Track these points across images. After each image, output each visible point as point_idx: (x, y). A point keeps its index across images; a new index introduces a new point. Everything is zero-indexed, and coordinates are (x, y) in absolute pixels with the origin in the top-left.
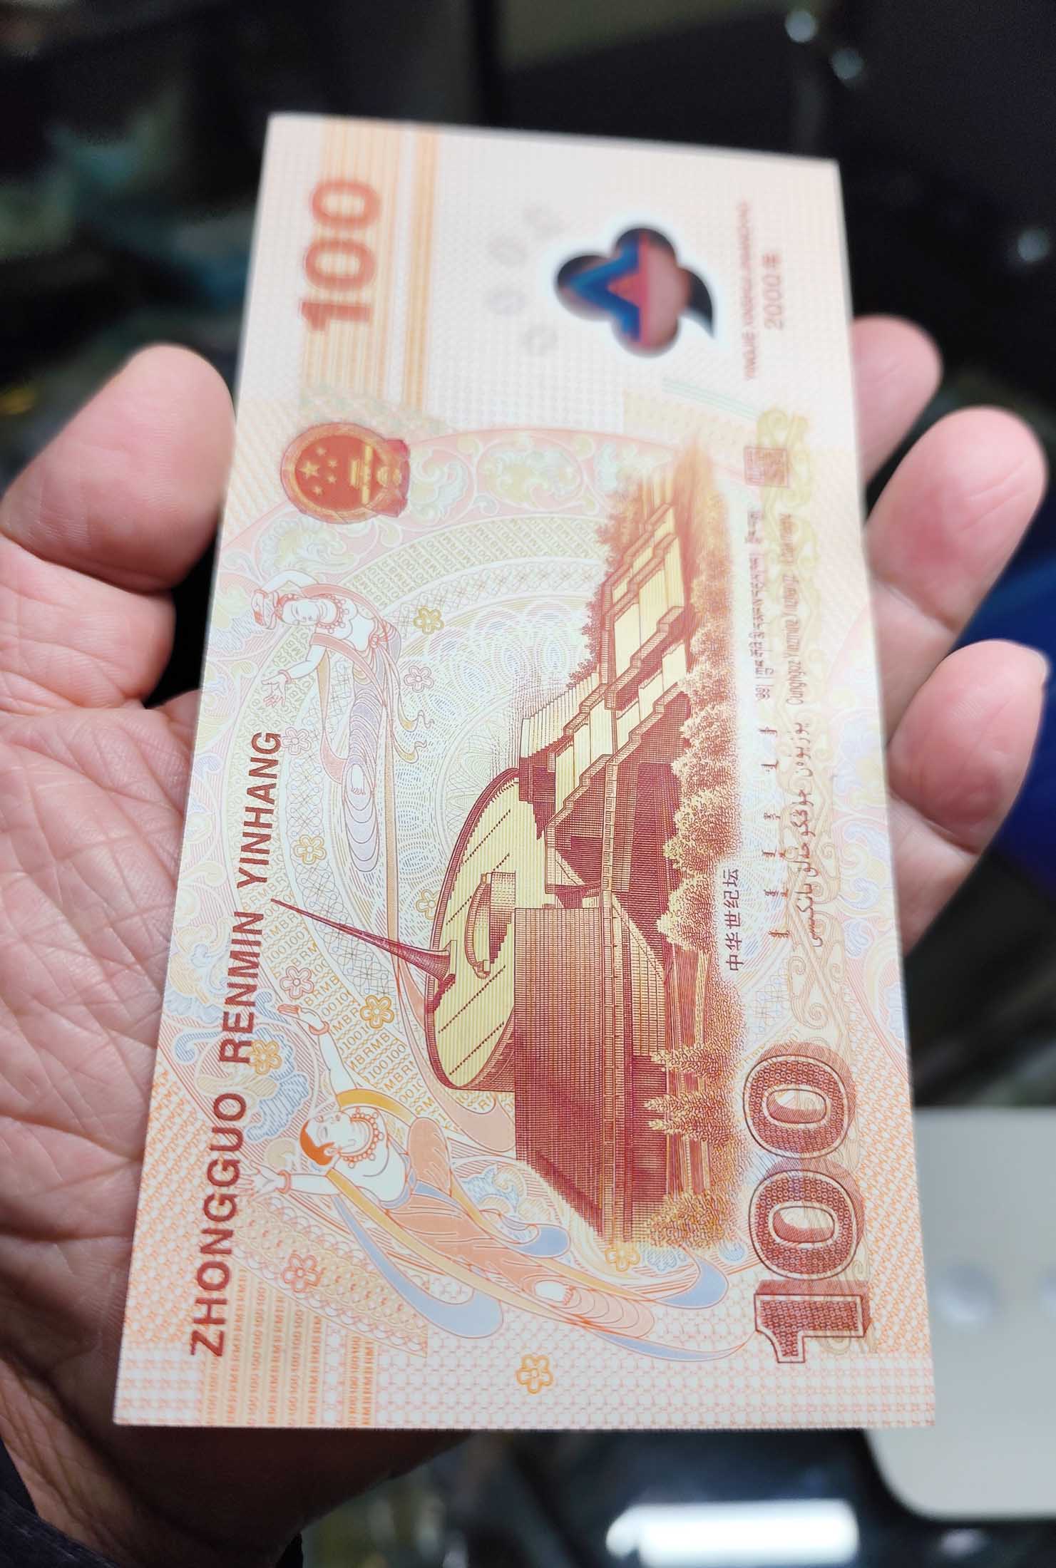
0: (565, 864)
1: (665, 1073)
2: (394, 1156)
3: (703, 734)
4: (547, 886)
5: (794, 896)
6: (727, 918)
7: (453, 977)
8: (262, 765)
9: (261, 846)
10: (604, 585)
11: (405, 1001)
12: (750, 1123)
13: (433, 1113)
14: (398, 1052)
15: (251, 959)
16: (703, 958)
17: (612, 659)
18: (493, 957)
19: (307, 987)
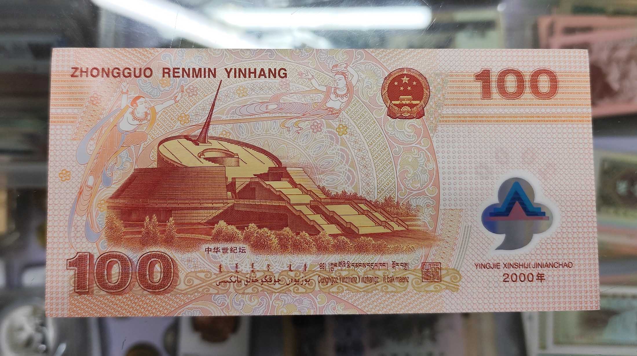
0: (244, 185)
1: (166, 222)
4: (235, 178)
6: (226, 248)
8: (274, 72)
11: (188, 128)
12: (148, 254)
15: (199, 75)
18: (206, 159)
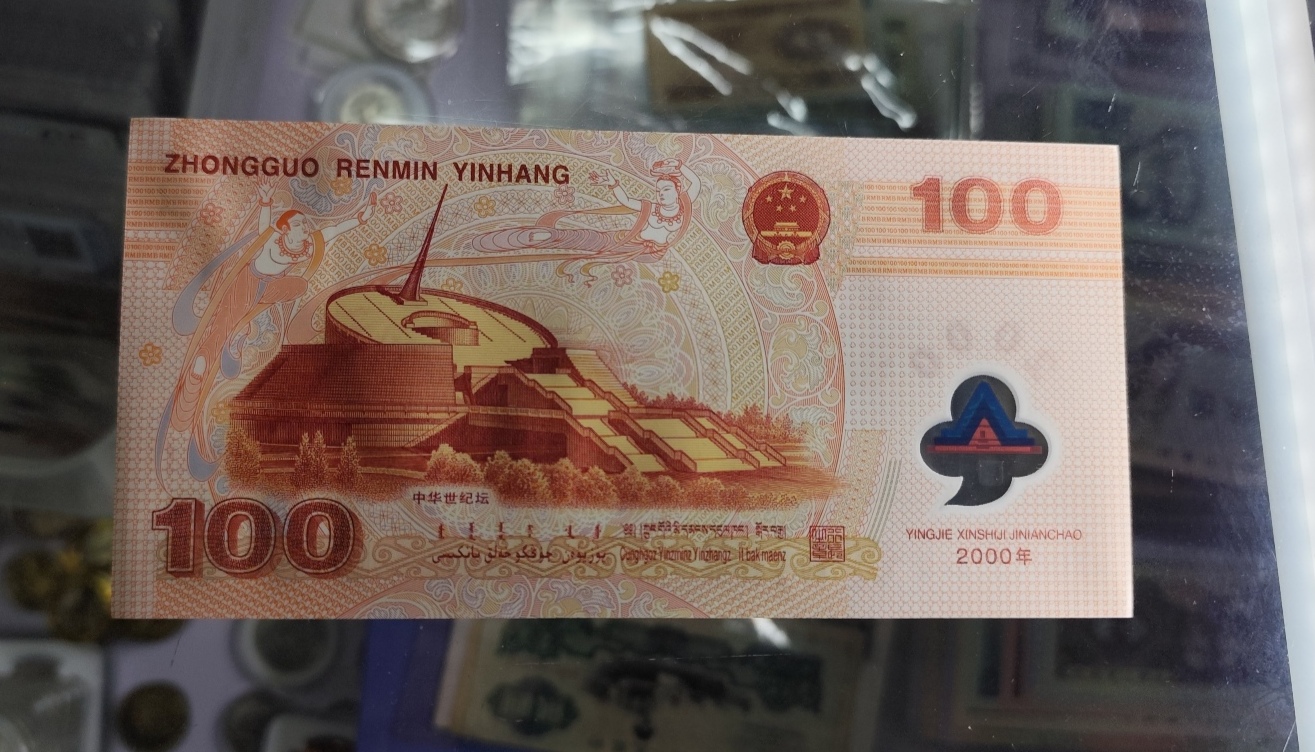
2: (283, 267)
3: (593, 482)
5: (470, 544)
7: (401, 303)
9: (484, 177)
10: (711, 411)
13: (311, 292)
14: (350, 268)
16: (421, 475)
17: (648, 416)
19: (389, 210)
